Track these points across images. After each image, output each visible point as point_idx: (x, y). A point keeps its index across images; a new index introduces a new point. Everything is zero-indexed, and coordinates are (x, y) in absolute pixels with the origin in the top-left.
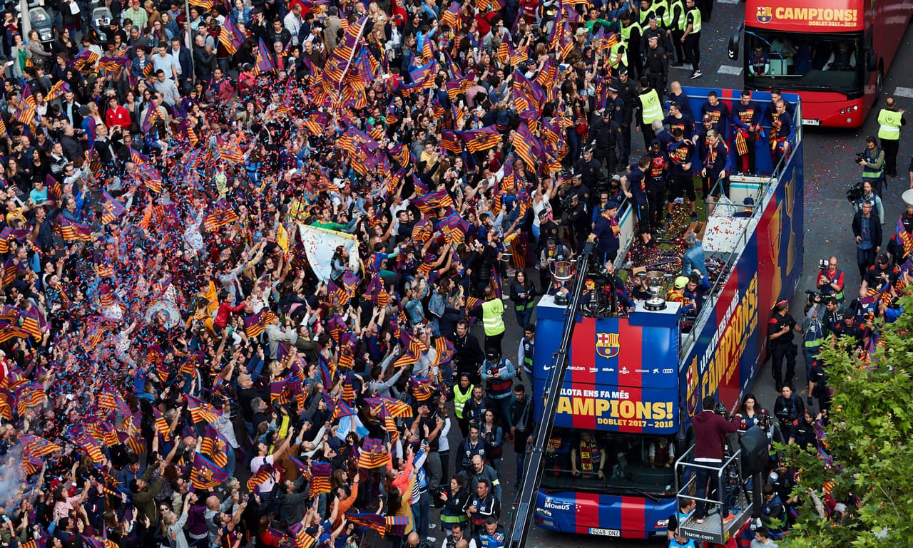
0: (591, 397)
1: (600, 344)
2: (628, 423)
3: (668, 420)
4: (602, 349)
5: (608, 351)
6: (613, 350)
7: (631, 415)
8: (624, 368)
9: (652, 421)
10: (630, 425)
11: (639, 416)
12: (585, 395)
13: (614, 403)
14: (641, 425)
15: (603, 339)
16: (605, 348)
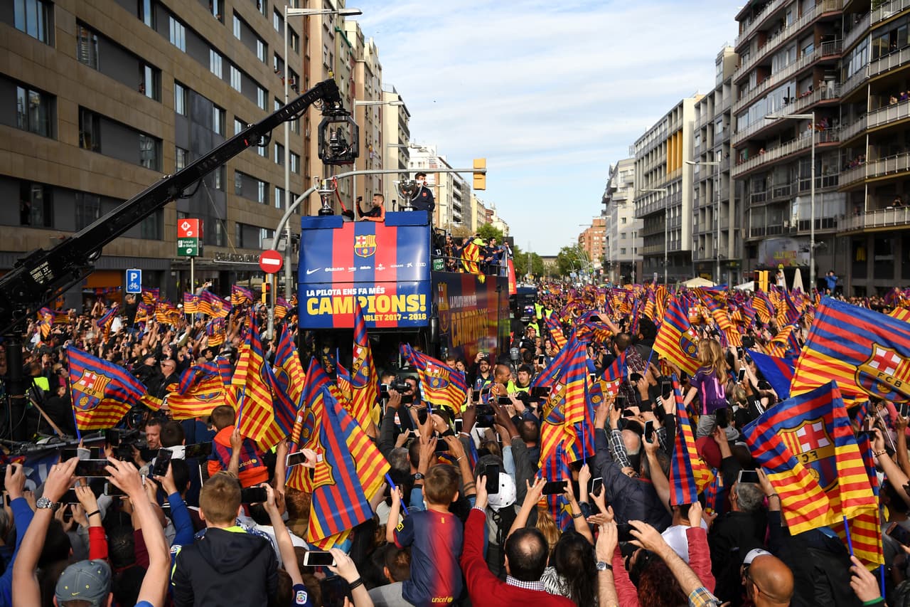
0: (350, 296)
1: (358, 245)
2: (384, 318)
3: (422, 313)
4: (360, 250)
5: (365, 251)
6: (370, 250)
7: (386, 309)
8: (380, 265)
9: (406, 314)
10: (386, 319)
11: (394, 310)
12: (344, 293)
13: (371, 299)
14: (396, 319)
15: (361, 241)
16: (363, 249)
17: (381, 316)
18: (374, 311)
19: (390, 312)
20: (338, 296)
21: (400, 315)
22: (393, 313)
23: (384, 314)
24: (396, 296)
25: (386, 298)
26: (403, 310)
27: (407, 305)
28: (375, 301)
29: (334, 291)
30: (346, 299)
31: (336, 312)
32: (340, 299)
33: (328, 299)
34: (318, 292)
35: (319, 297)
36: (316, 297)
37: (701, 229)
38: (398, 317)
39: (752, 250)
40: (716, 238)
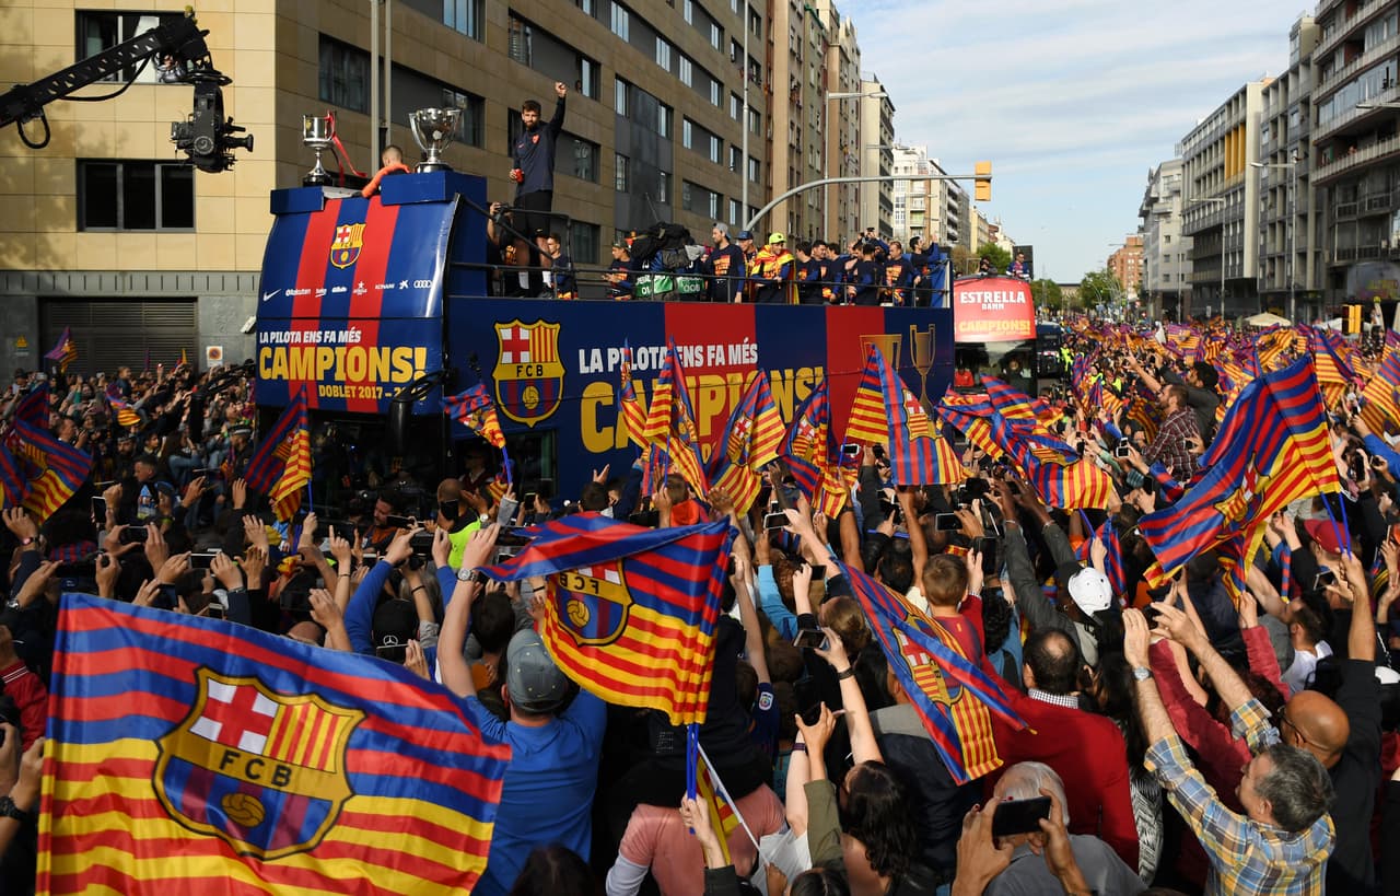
1: (337, 244)
2: (357, 392)
4: (338, 254)
5: (344, 257)
6: (353, 252)
7: (361, 375)
9: (390, 386)
10: (361, 396)
11: (373, 378)
12: (305, 341)
13: (341, 351)
14: (374, 397)
16: (342, 252)
18: (343, 378)
19: (365, 382)
20: (297, 344)
21: (380, 389)
22: (371, 384)
23: (358, 384)
24: (376, 349)
25: (359, 351)
26: (385, 379)
27: (392, 368)
28: (346, 357)
29: (293, 333)
30: (307, 349)
31: (293, 377)
32: (298, 349)
33: (284, 349)
34: (273, 336)
35: (273, 346)
36: (269, 345)
37: (1269, 251)
38: (377, 393)
39: (1338, 277)
40: (1290, 261)
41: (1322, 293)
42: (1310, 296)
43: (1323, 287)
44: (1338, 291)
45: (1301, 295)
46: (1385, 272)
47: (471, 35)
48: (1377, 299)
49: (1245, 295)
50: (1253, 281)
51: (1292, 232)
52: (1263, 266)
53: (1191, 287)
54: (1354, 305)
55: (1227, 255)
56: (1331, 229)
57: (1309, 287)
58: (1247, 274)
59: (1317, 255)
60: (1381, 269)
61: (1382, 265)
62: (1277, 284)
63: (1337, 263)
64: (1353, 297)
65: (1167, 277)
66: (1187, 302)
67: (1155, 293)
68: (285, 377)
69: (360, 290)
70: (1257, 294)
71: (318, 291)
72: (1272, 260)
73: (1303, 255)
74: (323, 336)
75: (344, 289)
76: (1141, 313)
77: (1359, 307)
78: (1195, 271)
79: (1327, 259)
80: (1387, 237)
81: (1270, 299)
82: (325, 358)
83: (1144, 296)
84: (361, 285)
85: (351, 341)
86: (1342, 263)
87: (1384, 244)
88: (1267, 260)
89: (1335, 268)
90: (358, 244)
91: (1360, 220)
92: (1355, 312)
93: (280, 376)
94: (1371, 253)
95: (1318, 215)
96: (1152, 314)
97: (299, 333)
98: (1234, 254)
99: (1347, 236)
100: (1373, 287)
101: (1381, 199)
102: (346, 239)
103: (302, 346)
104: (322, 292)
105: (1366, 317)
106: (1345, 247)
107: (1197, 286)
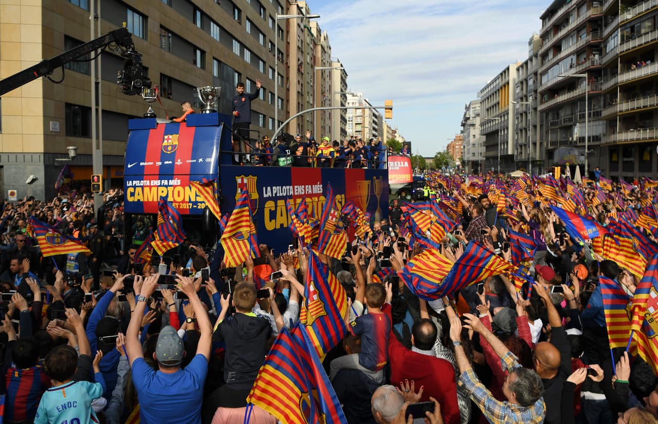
0: (154, 186)
1: (165, 143)
2: (179, 206)
4: (166, 147)
5: (170, 148)
6: (174, 147)
7: (180, 199)
9: (196, 203)
10: (181, 207)
11: (187, 199)
12: (152, 184)
13: (170, 189)
14: (188, 207)
15: (168, 139)
16: (168, 146)
17: (177, 204)
18: (172, 200)
19: (183, 201)
20: (147, 186)
21: (191, 204)
22: (186, 202)
23: (179, 202)
24: (188, 187)
25: (181, 189)
26: (193, 200)
28: (173, 191)
29: (145, 181)
30: (153, 188)
31: (146, 200)
32: (148, 188)
33: (141, 188)
34: (134, 182)
35: (135, 187)
36: (132, 186)
37: (520, 142)
38: (189, 206)
39: (550, 154)
40: (529, 147)
41: (543, 161)
42: (538, 163)
43: (544, 159)
44: (550, 160)
45: (534, 162)
46: (571, 152)
47: (141, 37)
48: (568, 164)
49: (509, 162)
50: (512, 156)
51: (530, 133)
52: (517, 149)
53: (484, 159)
54: (557, 166)
55: (501, 144)
56: (547, 132)
57: (538, 158)
58: (510, 152)
59: (541, 144)
60: (569, 150)
61: (569, 148)
62: (523, 157)
63: (550, 147)
64: (557, 163)
65: (474, 154)
66: (483, 166)
67: (469, 161)
68: (142, 200)
69: (179, 162)
70: (514, 162)
71: (157, 163)
72: (521, 146)
73: (535, 144)
74: (161, 182)
75: (171, 162)
76: (462, 170)
77: (559, 168)
78: (486, 151)
79: (545, 145)
80: (572, 135)
81: (520, 164)
82: (163, 192)
83: (463, 163)
84: (179, 160)
85: (176, 184)
86: (552, 147)
87: (570, 139)
88: (519, 146)
89: (549, 150)
90: (176, 143)
91: (560, 128)
92: (558, 170)
93: (139, 200)
94: (565, 143)
95: (541, 126)
96: (467, 171)
97: (148, 181)
98: (504, 144)
99: (555, 135)
100: (566, 159)
101: (569, 118)
102: (170, 141)
103: (150, 187)
104: (160, 163)
105: (563, 172)
106: (553, 140)
107: (488, 158)
